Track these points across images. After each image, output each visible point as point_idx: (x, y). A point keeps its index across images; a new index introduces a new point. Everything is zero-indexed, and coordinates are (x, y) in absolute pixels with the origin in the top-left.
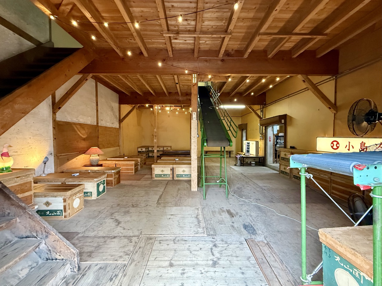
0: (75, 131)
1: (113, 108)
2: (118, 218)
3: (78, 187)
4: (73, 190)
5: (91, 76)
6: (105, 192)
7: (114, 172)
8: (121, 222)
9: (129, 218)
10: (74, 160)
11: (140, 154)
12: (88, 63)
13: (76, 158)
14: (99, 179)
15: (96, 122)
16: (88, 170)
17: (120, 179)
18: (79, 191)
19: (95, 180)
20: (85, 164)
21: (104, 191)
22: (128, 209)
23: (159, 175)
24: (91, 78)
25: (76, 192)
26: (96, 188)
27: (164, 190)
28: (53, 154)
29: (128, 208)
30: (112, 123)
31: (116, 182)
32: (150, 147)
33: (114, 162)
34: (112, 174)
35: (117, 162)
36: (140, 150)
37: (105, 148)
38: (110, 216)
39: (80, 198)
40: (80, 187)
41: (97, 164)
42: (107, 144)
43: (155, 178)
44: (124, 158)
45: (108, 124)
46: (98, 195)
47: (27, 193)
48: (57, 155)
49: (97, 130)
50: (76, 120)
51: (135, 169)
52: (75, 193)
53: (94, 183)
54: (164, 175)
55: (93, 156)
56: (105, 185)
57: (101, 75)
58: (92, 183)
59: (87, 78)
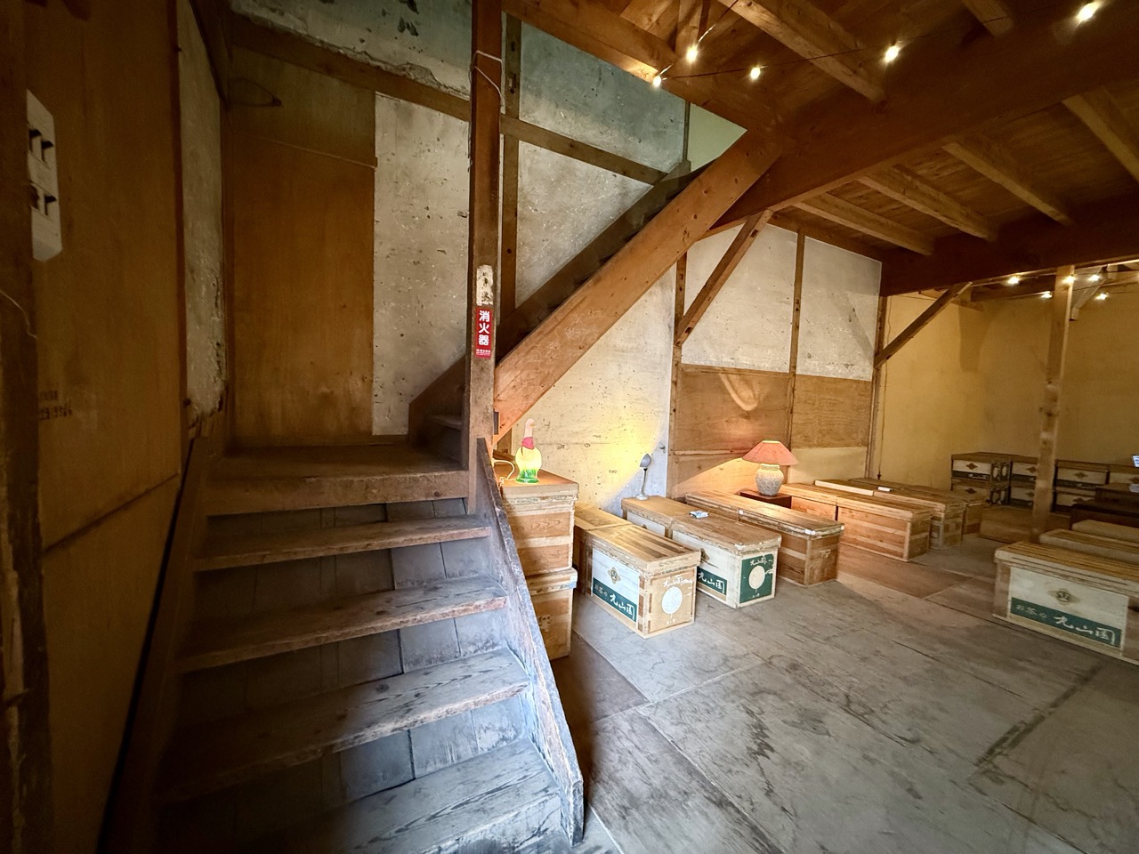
0: (724, 391)
1: (857, 312)
2: (768, 725)
3: (680, 557)
4: (664, 561)
5: (768, 218)
6: (770, 594)
7: (811, 536)
8: (772, 750)
9: (807, 753)
10: (716, 470)
11: (959, 483)
12: (756, 177)
13: (721, 466)
14: (752, 547)
15: (788, 363)
16: (739, 509)
17: (835, 564)
18: (680, 569)
19: (736, 548)
20: (743, 487)
21: (765, 589)
22: (821, 705)
23: (1039, 609)
24: (769, 222)
25: (673, 569)
26: (739, 571)
27: (1055, 705)
28: (667, 449)
29: (825, 702)
30: (847, 366)
31: (816, 572)
32: (1019, 462)
33: (833, 498)
34: (805, 541)
35: (841, 501)
36: (961, 466)
37: (810, 446)
38: (748, 697)
39: (683, 588)
40: (687, 559)
41: (774, 493)
42: (820, 435)
43: (1009, 613)
44: (875, 488)
45: (830, 368)
46: (744, 598)
47: (559, 538)
48: (676, 453)
49: (789, 389)
50: (729, 360)
51: (911, 542)
52: (670, 571)
53: (734, 556)
54: (1074, 620)
55: (765, 468)
56: (773, 571)
57: (799, 203)
58: (730, 554)
59: (756, 228)
